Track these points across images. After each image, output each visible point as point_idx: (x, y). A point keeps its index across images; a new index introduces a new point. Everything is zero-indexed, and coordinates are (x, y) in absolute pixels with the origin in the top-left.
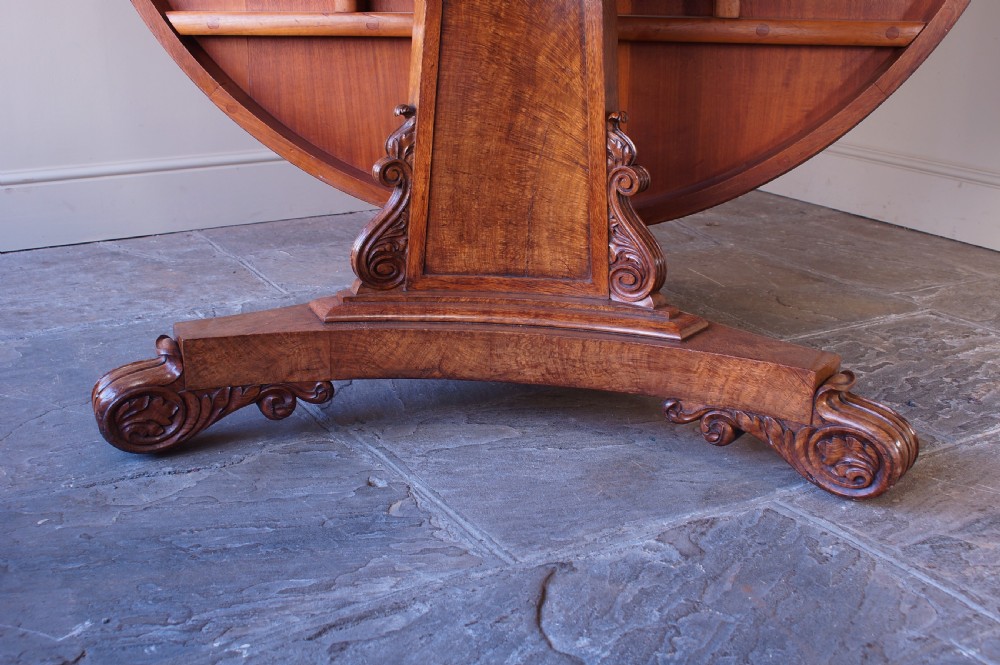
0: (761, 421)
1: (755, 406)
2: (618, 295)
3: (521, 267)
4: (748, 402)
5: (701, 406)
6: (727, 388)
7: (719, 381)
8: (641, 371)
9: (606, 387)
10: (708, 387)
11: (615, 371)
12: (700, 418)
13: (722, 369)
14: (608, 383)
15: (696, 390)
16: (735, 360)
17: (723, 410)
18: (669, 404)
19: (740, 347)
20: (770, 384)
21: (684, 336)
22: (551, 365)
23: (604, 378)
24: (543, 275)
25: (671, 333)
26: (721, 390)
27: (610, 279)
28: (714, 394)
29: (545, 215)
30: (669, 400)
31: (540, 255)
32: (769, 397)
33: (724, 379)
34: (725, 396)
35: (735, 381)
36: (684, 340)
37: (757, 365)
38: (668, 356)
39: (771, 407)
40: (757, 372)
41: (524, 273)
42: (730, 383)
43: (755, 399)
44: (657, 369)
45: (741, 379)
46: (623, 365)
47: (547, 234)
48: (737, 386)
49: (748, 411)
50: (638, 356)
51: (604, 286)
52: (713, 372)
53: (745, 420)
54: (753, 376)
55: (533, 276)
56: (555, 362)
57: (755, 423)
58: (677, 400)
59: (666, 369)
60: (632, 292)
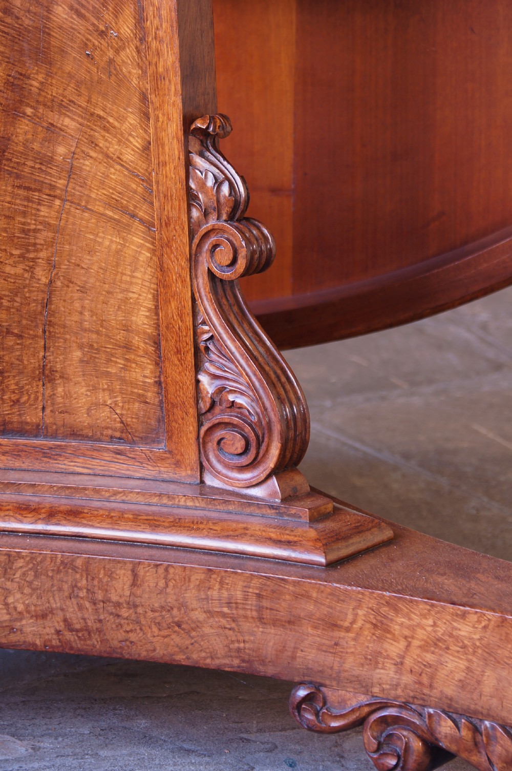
0: (476, 730)
1: (464, 700)
2: (217, 474)
3: (31, 417)
4: (450, 691)
5: (363, 699)
6: (408, 662)
7: (394, 648)
8: (246, 626)
9: (180, 658)
10: (374, 660)
11: (197, 626)
12: (360, 723)
13: (399, 623)
14: (184, 650)
15: (351, 665)
16: (422, 605)
17: (404, 706)
18: (302, 693)
19: (440, 579)
20: (490, 655)
21: (333, 556)
22: (72, 613)
23: (176, 639)
24: (75, 434)
25: (309, 551)
26: (399, 665)
27: (202, 444)
28: (385, 675)
29: (76, 317)
30: (301, 683)
31: (67, 395)
32: (489, 681)
33: (402, 644)
34: (407, 679)
35: (424, 648)
36: (331, 565)
37: (464, 616)
38: (297, 596)
39: (495, 702)
40: (465, 630)
41: (37, 431)
42: (415, 652)
43: (462, 685)
44: (275, 623)
45: (435, 643)
46: (210, 613)
47: (78, 354)
48: (429, 657)
49: (451, 711)
50: (239, 595)
51: (191, 454)
52: (381, 627)
53: (445, 728)
54: (457, 639)
55: (54, 436)
56: (81, 607)
57: (465, 733)
58: (317, 687)
59: (292, 622)
60: (242, 468)
